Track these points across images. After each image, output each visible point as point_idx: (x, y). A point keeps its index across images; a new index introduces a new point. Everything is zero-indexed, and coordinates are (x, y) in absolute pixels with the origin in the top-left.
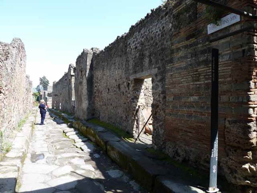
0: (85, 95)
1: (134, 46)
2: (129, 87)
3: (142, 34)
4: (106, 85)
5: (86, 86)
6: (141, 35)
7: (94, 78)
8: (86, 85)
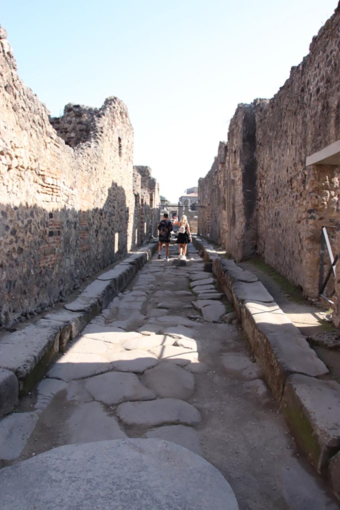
0: (240, 206)
1: (316, 86)
2: (306, 184)
3: (327, 56)
4: (274, 182)
5: (242, 185)
6: (327, 59)
7: (259, 168)
8: (242, 183)
